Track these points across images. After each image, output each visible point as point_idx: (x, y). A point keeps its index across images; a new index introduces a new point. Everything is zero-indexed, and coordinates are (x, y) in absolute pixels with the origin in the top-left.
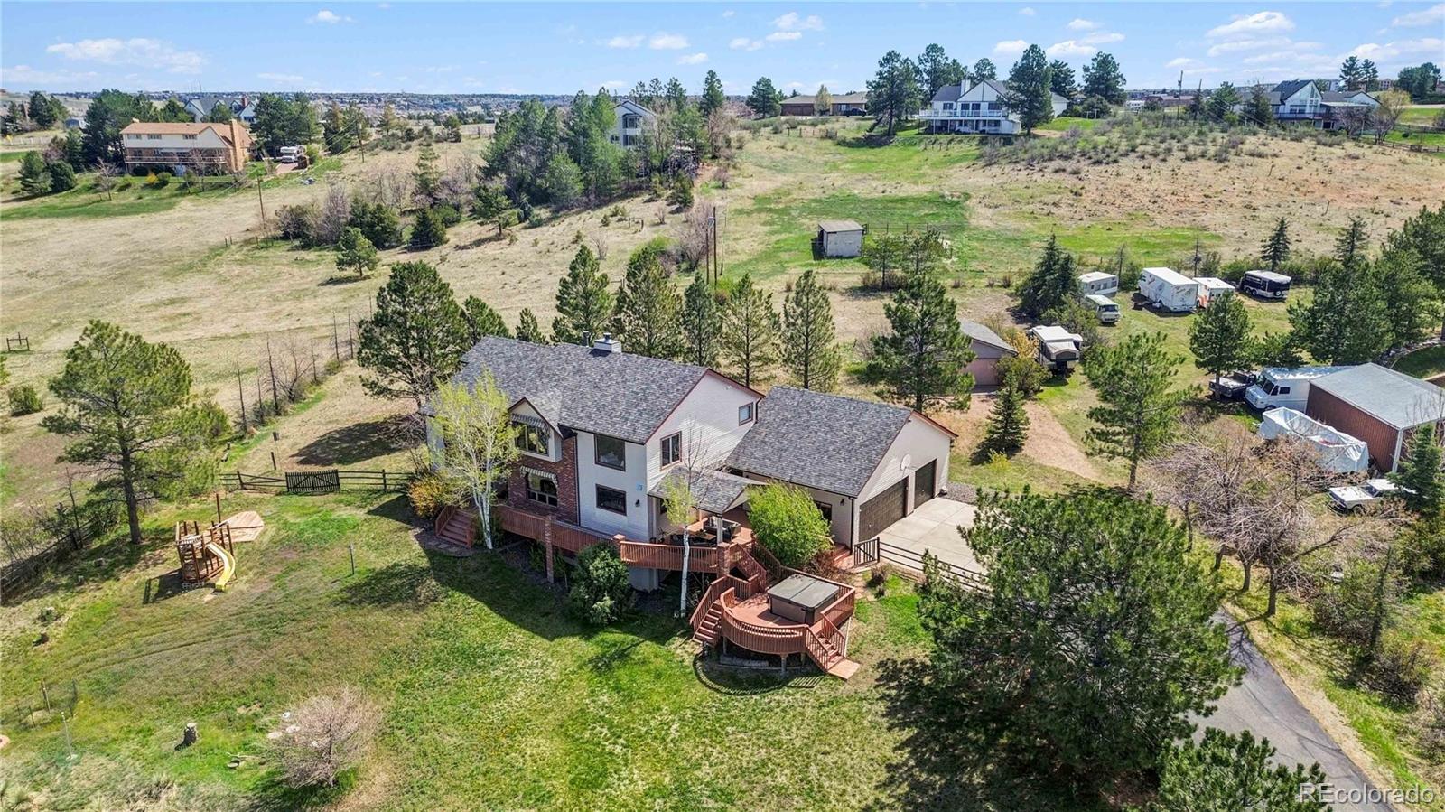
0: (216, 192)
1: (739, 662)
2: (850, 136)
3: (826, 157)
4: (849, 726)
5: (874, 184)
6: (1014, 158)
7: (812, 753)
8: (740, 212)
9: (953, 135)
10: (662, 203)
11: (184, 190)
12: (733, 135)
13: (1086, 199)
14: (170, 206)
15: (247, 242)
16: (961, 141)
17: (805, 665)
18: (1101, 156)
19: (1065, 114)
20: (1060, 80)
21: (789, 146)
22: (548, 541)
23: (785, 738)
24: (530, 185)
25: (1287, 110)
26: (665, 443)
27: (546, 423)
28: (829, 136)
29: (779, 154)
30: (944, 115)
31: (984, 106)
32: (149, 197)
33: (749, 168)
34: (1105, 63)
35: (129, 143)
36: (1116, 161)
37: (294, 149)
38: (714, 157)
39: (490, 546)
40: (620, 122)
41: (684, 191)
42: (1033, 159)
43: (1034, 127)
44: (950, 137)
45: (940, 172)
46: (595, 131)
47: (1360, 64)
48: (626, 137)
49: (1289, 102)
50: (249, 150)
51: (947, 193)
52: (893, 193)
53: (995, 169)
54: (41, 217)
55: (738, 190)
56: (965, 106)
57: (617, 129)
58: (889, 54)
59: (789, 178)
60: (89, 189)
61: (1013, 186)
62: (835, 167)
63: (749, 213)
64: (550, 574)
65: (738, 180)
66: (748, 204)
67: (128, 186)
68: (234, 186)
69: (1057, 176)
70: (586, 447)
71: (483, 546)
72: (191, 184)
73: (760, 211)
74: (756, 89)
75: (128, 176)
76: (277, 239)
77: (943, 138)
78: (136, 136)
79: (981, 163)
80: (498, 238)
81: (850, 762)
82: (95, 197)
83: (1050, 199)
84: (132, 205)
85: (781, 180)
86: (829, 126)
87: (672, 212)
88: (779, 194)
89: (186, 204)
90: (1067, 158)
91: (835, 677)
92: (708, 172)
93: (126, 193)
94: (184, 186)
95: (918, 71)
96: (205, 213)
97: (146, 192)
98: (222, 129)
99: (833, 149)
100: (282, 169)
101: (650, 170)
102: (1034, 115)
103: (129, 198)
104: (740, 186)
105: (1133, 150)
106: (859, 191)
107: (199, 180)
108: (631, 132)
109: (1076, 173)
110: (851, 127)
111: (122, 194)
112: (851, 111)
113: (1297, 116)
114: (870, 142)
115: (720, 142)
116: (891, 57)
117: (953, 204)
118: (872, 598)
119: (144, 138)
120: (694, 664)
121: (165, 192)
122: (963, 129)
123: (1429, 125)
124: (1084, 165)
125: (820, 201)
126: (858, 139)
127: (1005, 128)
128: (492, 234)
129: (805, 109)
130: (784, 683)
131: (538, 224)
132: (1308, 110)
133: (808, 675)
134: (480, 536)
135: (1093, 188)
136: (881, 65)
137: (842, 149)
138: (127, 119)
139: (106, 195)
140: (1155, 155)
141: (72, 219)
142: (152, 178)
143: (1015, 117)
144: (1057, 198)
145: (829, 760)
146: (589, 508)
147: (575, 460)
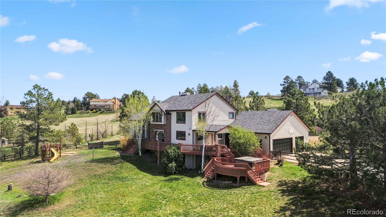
1: (221, 182)
4: (265, 199)
11: (101, 113)
14: (98, 116)
19: (341, 92)
22: (158, 150)
23: (235, 202)
26: (199, 113)
27: (162, 110)
28: (270, 98)
31: (316, 89)
34: (352, 80)
35: (91, 104)
53: (320, 101)
60: (79, 113)
67: (88, 112)
71: (138, 154)
74: (250, 94)
75: (90, 110)
78: (93, 102)
79: (316, 100)
84: (89, 116)
89: (101, 116)
91: (260, 186)
95: (295, 83)
96: (105, 117)
97: (92, 113)
98: (113, 100)
99: (271, 101)
107: (105, 111)
111: (86, 114)
118: (278, 167)
120: (203, 183)
121: (96, 113)
126: (278, 99)
127: (322, 94)
130: (238, 187)
133: (249, 185)
134: (137, 150)
136: (284, 79)
138: (92, 98)
139: (83, 114)
142: (94, 111)
143: (326, 91)
146: (174, 140)
147: (170, 122)
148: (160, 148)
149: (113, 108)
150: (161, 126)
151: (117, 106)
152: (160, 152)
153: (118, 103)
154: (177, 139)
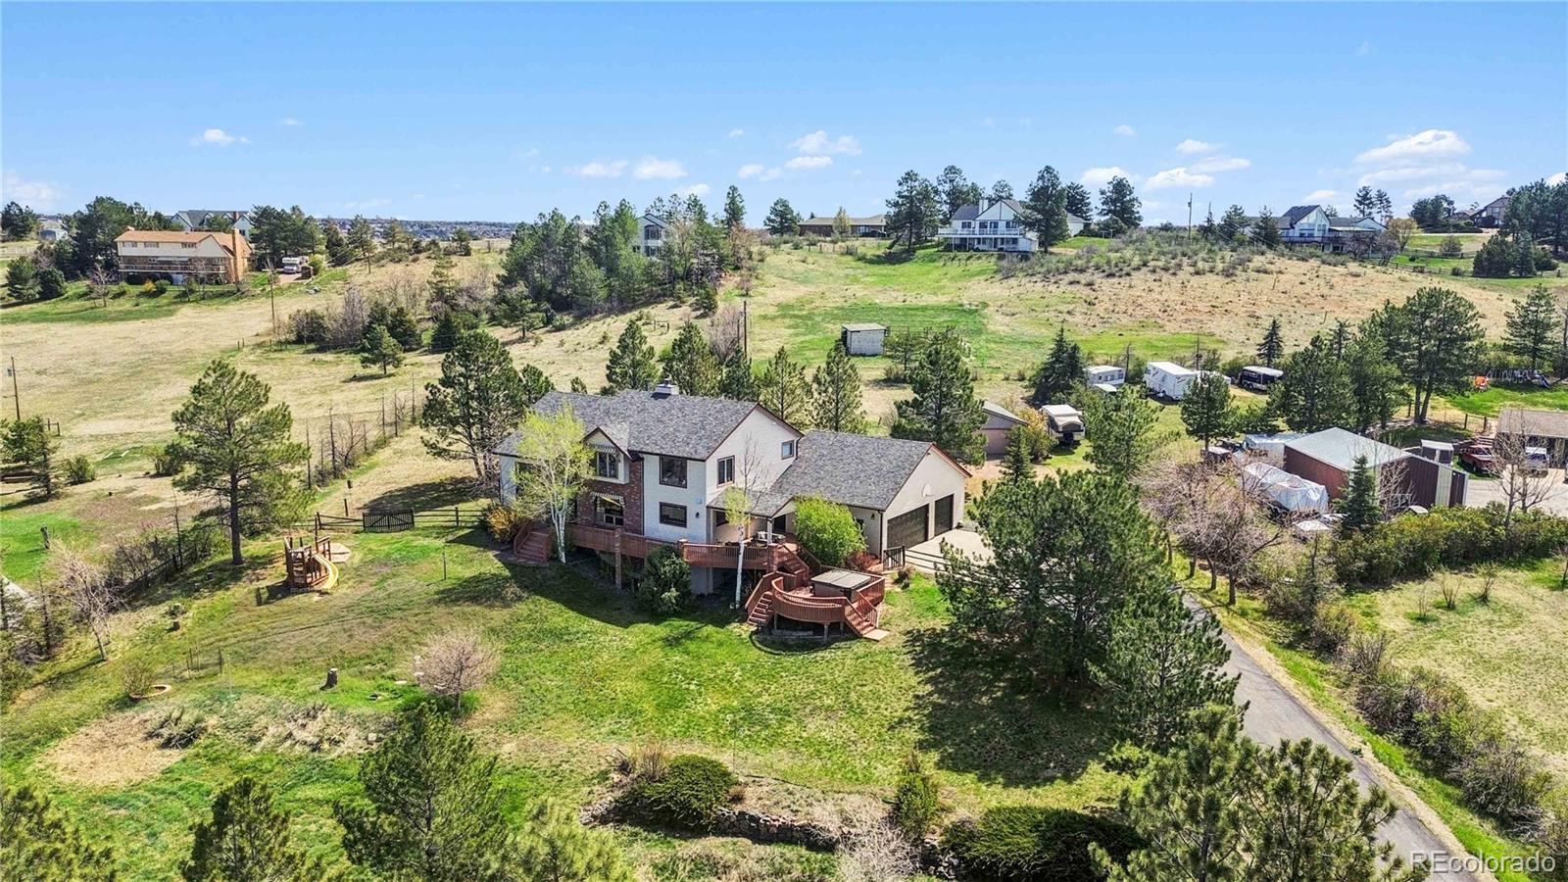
0: (217, 301)
1: (788, 633)
2: (870, 253)
3: (847, 271)
4: (881, 669)
5: (894, 294)
6: (1030, 272)
7: (852, 686)
8: (765, 317)
9: (972, 253)
10: (685, 309)
11: (184, 297)
12: (754, 249)
13: (1099, 309)
14: (171, 313)
15: (260, 345)
16: (979, 258)
17: (843, 632)
18: (1114, 270)
19: (1081, 234)
20: (1076, 202)
21: (810, 260)
22: (618, 551)
23: (829, 677)
24: (551, 292)
25: (1297, 234)
26: (721, 464)
27: (618, 449)
28: (849, 252)
29: (801, 267)
30: (965, 233)
31: (1002, 225)
32: (146, 304)
33: (771, 279)
34: (1120, 188)
35: (124, 251)
36: (1128, 274)
37: (297, 260)
38: (737, 268)
39: (564, 560)
40: (642, 233)
41: (708, 296)
42: (1049, 272)
43: (1052, 245)
44: (968, 254)
45: (960, 285)
46: (619, 239)
47: (1373, 194)
48: (647, 249)
49: (1297, 227)
50: (249, 260)
51: (965, 302)
52: (912, 301)
53: (1013, 282)
54: (35, 322)
55: (761, 298)
56: (983, 225)
57: (639, 240)
58: (907, 174)
59: (811, 288)
60: (80, 296)
61: (1029, 296)
62: (856, 280)
63: (773, 319)
64: (618, 580)
65: (761, 289)
66: (772, 311)
67: (123, 293)
68: (237, 294)
69: (1070, 288)
70: (652, 469)
71: (558, 559)
72: (192, 291)
73: (783, 316)
74: (774, 211)
75: (123, 284)
76: (289, 343)
77: (963, 255)
78: (132, 244)
79: (999, 276)
80: (522, 340)
81: (882, 690)
82: (88, 304)
83: (1064, 308)
84: (129, 312)
85: (802, 291)
86: (849, 243)
87: (697, 317)
88: (801, 303)
89: (187, 312)
90: (1082, 271)
91: (869, 640)
92: (730, 283)
93: (122, 300)
94: (184, 294)
95: (936, 192)
96: (209, 319)
97: (142, 300)
98: (224, 238)
99: (854, 264)
100: (285, 280)
101: (674, 278)
102: (1051, 234)
103: (125, 304)
104: (762, 294)
105: (1145, 265)
106: (881, 300)
107: (200, 288)
108: (653, 243)
109: (1090, 284)
110: (872, 247)
111: (117, 302)
112: (871, 232)
113: (1306, 239)
114: (891, 259)
115: (742, 253)
116: (910, 177)
117: (971, 312)
118: (899, 590)
119: (141, 246)
120: (750, 637)
121: (163, 300)
122: (981, 247)
123: (1437, 251)
124: (1098, 278)
125: (842, 308)
126: (878, 256)
127: (1022, 245)
128: (516, 337)
129: (825, 230)
130: (826, 646)
131: (561, 328)
132: (1316, 233)
133: (846, 639)
134: (555, 551)
135: (1106, 299)
136: (900, 184)
137: (861, 264)
138: (122, 227)
139: (100, 301)
140: (1166, 269)
141: (68, 324)
142: (149, 286)
143: (1032, 235)
144: (1071, 307)
145: (866, 689)
146: (652, 524)
147: (642, 479)
148: (623, 547)
149: (227, 274)
150: (616, 489)
151: (242, 264)
152: (623, 557)
153: (244, 249)
154: (662, 521)
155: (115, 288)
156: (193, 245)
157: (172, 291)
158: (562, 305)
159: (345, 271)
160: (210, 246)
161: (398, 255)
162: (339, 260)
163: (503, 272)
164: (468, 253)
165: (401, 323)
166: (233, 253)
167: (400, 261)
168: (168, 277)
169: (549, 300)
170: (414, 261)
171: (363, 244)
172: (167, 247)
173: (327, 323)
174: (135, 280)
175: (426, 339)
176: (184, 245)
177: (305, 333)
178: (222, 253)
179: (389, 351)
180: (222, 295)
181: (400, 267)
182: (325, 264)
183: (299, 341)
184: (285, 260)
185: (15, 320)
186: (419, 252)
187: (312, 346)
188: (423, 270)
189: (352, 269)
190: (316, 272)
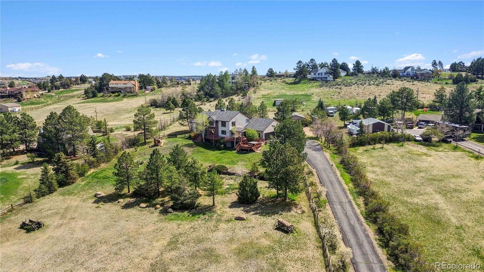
1: (242, 151)
2: (289, 82)
3: (282, 87)
4: (257, 156)
5: (292, 92)
6: (327, 86)
7: (251, 158)
8: (258, 98)
9: (315, 81)
10: (240, 96)
11: (124, 96)
12: (259, 82)
13: (341, 95)
14: (122, 100)
16: (317, 82)
18: (348, 84)
19: (346, 75)
20: (344, 67)
21: (273, 84)
23: (247, 157)
24: (209, 93)
26: (232, 123)
27: (214, 120)
28: (284, 82)
29: (270, 86)
30: (314, 76)
31: (323, 74)
32: (116, 98)
33: (262, 89)
34: (358, 63)
35: (110, 86)
36: (351, 86)
37: (150, 87)
38: (254, 86)
41: (245, 93)
42: (331, 86)
43: (337, 79)
45: (309, 89)
46: (225, 80)
48: (232, 82)
50: (139, 87)
51: (308, 93)
52: (296, 93)
53: (322, 88)
54: (93, 103)
55: (258, 94)
56: (319, 74)
57: (230, 80)
59: (272, 91)
60: (101, 97)
61: (325, 92)
62: (284, 89)
63: (260, 98)
64: (214, 145)
65: (259, 91)
66: (261, 96)
67: (111, 96)
68: (136, 95)
69: (335, 89)
70: (220, 124)
71: (203, 141)
72: (126, 95)
73: (263, 98)
74: (269, 71)
75: (111, 93)
76: (149, 106)
77: (313, 82)
78: (112, 84)
79: (319, 87)
80: (201, 104)
82: (103, 98)
83: (332, 94)
84: (113, 100)
85: (269, 91)
86: (285, 80)
87: (243, 98)
88: (268, 94)
89: (125, 100)
90: (339, 85)
91: (256, 152)
92: (252, 90)
94: (125, 96)
95: (308, 65)
96: (130, 101)
98: (133, 82)
99: (285, 85)
100: (147, 92)
101: (238, 89)
102: (336, 76)
103: (111, 98)
104: (259, 93)
105: (356, 83)
106: (288, 93)
107: (128, 94)
109: (340, 88)
110: (291, 80)
111: (109, 98)
112: (290, 76)
113: (408, 75)
114: (295, 83)
115: (255, 83)
116: (300, 62)
117: (309, 96)
118: (265, 145)
119: (114, 84)
120: (236, 152)
121: (120, 97)
122: (318, 79)
124: (343, 87)
125: (278, 96)
126: (292, 83)
127: (328, 79)
129: (280, 76)
131: (211, 102)
133: (252, 152)
134: (202, 139)
135: (343, 92)
136: (297, 64)
137: (287, 85)
138: (110, 80)
139: (106, 98)
140: (361, 84)
141: (100, 103)
142: (116, 94)
143: (332, 76)
144: (334, 94)
145: (253, 158)
146: (220, 134)
147: (218, 126)
148: (215, 138)
149: (134, 91)
150: (213, 128)
151: (137, 88)
152: (215, 140)
153: (137, 85)
154: (222, 134)
155: (109, 95)
156: (126, 84)
157: (122, 95)
158: (212, 96)
159: (161, 90)
160: (130, 84)
161: (173, 86)
162: (160, 87)
163: (198, 89)
164: (190, 84)
165: (174, 101)
166: (135, 86)
167: (174, 87)
168: (120, 92)
169: (208, 95)
170: (177, 87)
171: (165, 83)
172: (120, 85)
173: (158, 101)
174: (113, 93)
175: (180, 105)
176: (124, 84)
177: (153, 104)
178: (133, 86)
179: (172, 107)
180: (133, 96)
181: (174, 88)
182: (156, 88)
183: (151, 106)
184: (147, 87)
185: (88, 102)
186: (178, 84)
187: (154, 107)
188: (179, 89)
189: (163, 89)
190: (154, 90)
